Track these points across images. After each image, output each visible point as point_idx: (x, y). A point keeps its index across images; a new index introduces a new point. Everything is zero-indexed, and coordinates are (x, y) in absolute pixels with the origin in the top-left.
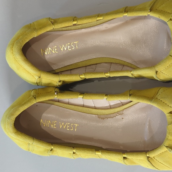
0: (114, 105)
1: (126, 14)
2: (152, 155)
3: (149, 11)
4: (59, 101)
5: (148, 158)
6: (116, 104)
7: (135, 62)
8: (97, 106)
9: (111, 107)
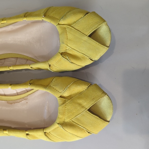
0: (20, 92)
1: (25, 19)
2: (47, 131)
3: (44, 17)
5: (45, 134)
6: (22, 91)
7: (36, 57)
8: (6, 93)
9: (18, 94)
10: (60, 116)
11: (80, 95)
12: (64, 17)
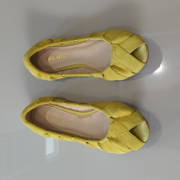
0: (88, 110)
2: (101, 142)
3: (103, 37)
4: (57, 105)
5: (99, 144)
8: (78, 110)
9: (86, 111)
10: (109, 132)
11: (125, 118)
12: (115, 38)
